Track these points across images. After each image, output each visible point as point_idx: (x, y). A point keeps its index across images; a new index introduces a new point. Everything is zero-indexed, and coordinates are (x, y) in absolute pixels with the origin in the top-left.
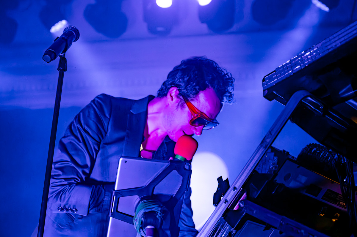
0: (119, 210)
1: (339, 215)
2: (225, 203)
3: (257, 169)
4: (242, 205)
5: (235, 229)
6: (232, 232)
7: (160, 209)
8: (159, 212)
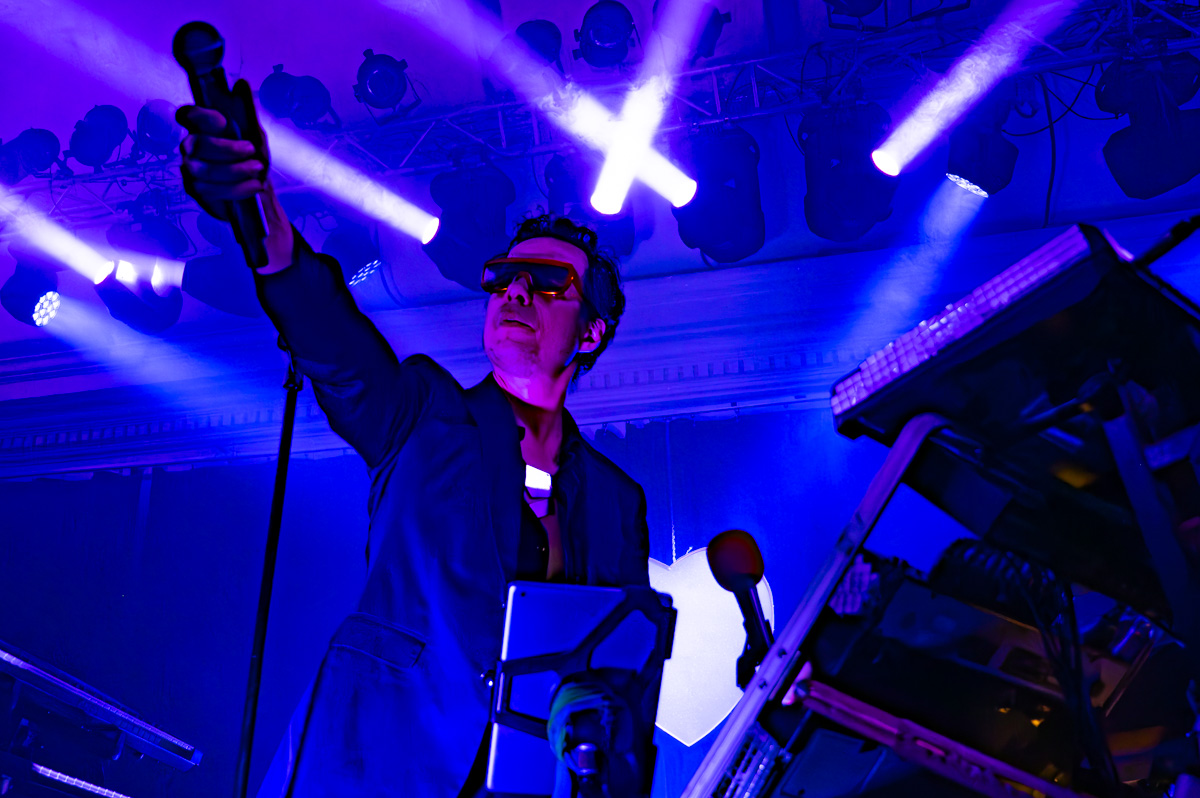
0: (514, 706)
1: (1046, 709)
2: (761, 687)
3: (832, 604)
4: (802, 693)
5: (789, 751)
6: (782, 757)
7: (606, 703)
8: (606, 711)
